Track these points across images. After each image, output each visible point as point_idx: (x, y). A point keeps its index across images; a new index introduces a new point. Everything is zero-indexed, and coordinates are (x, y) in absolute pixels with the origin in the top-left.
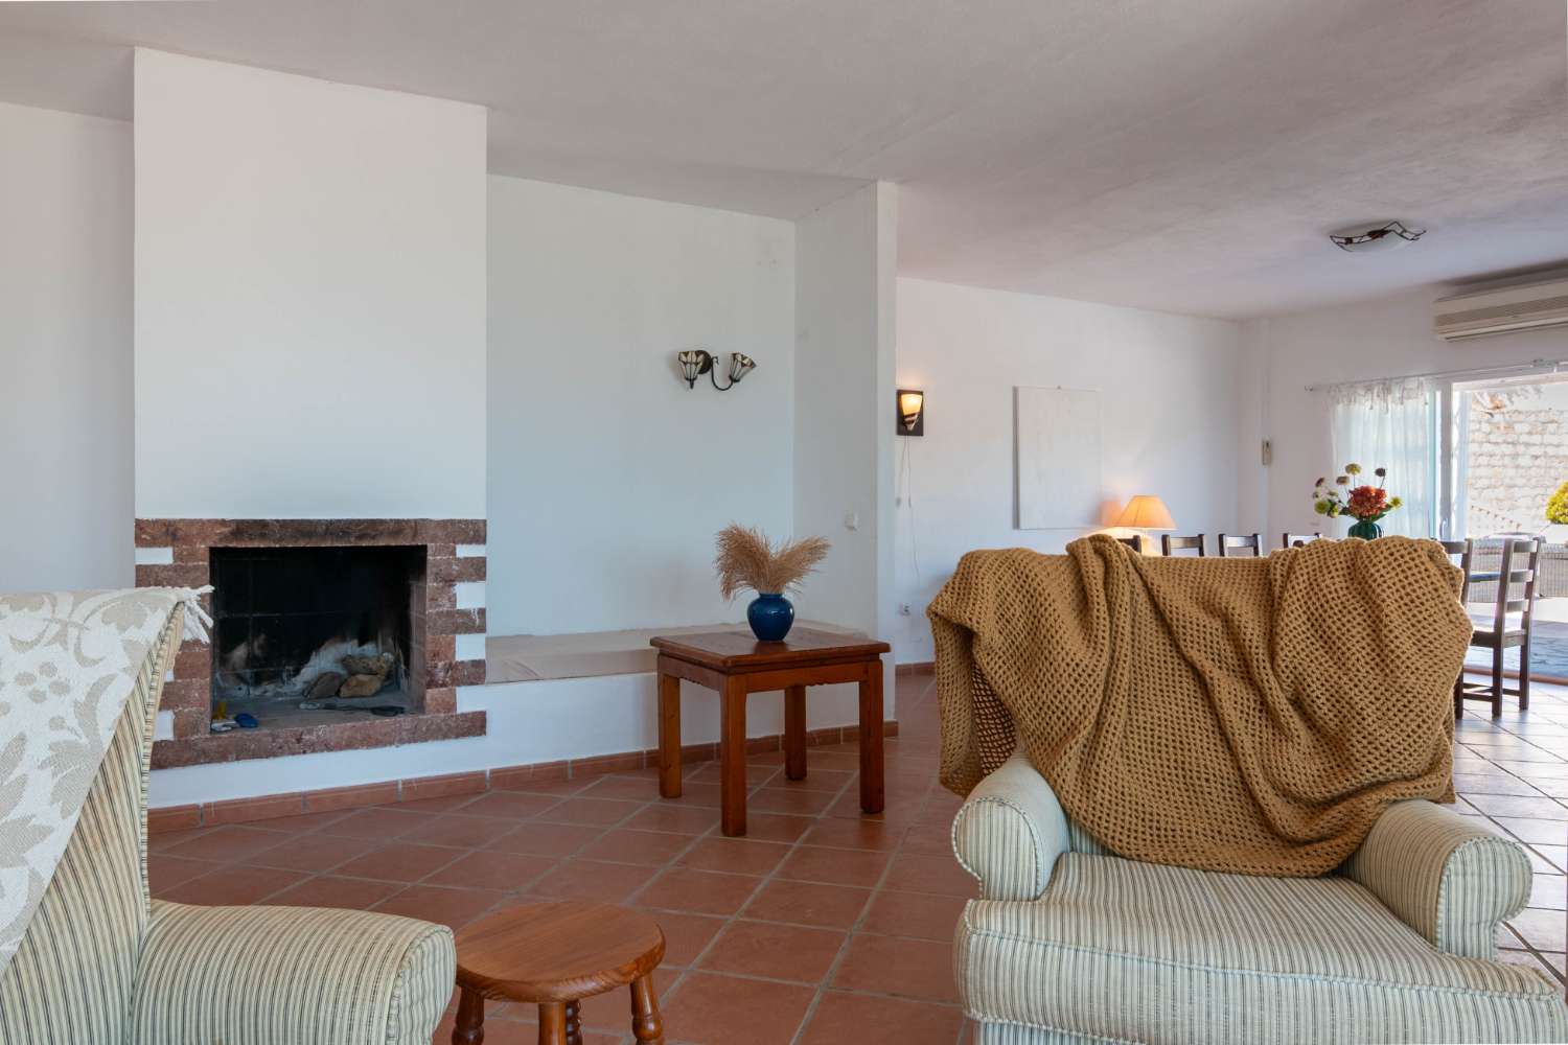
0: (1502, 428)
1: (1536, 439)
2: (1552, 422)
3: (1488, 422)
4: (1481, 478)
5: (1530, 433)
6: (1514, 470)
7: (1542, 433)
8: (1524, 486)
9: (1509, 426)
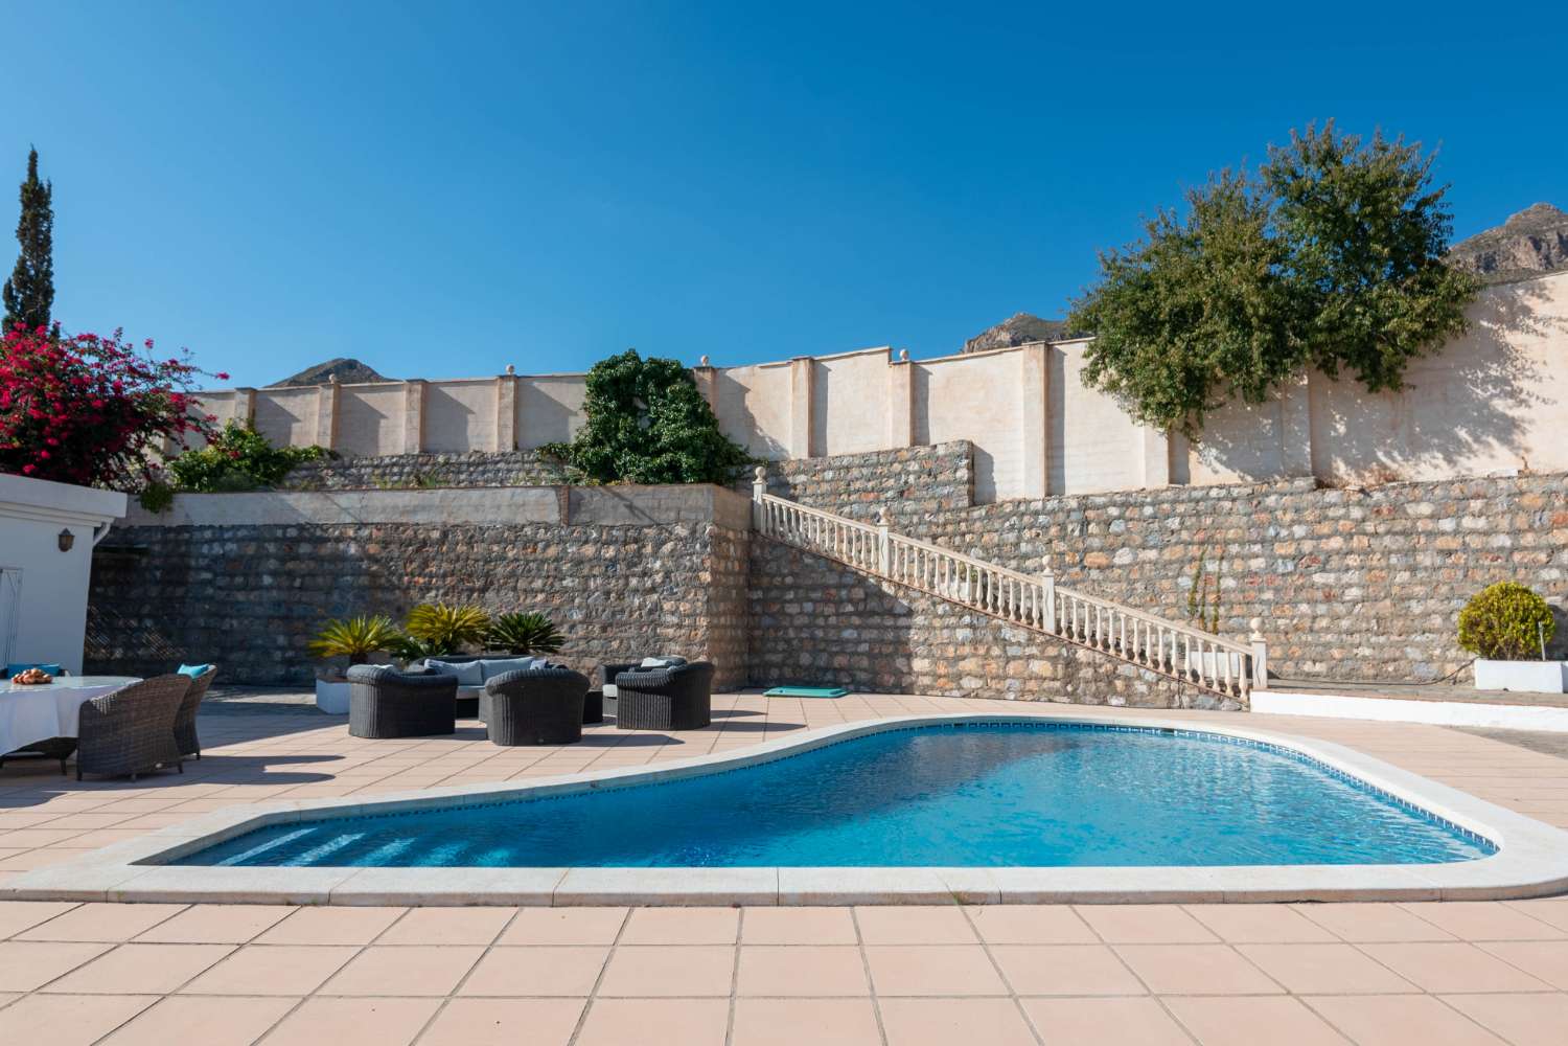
0: (1385, 512)
1: (1447, 525)
2: (1477, 496)
3: (1359, 504)
4: (1350, 586)
5: (1434, 517)
6: (1408, 574)
7: (1458, 516)
8: (1428, 597)
9: (1397, 509)
